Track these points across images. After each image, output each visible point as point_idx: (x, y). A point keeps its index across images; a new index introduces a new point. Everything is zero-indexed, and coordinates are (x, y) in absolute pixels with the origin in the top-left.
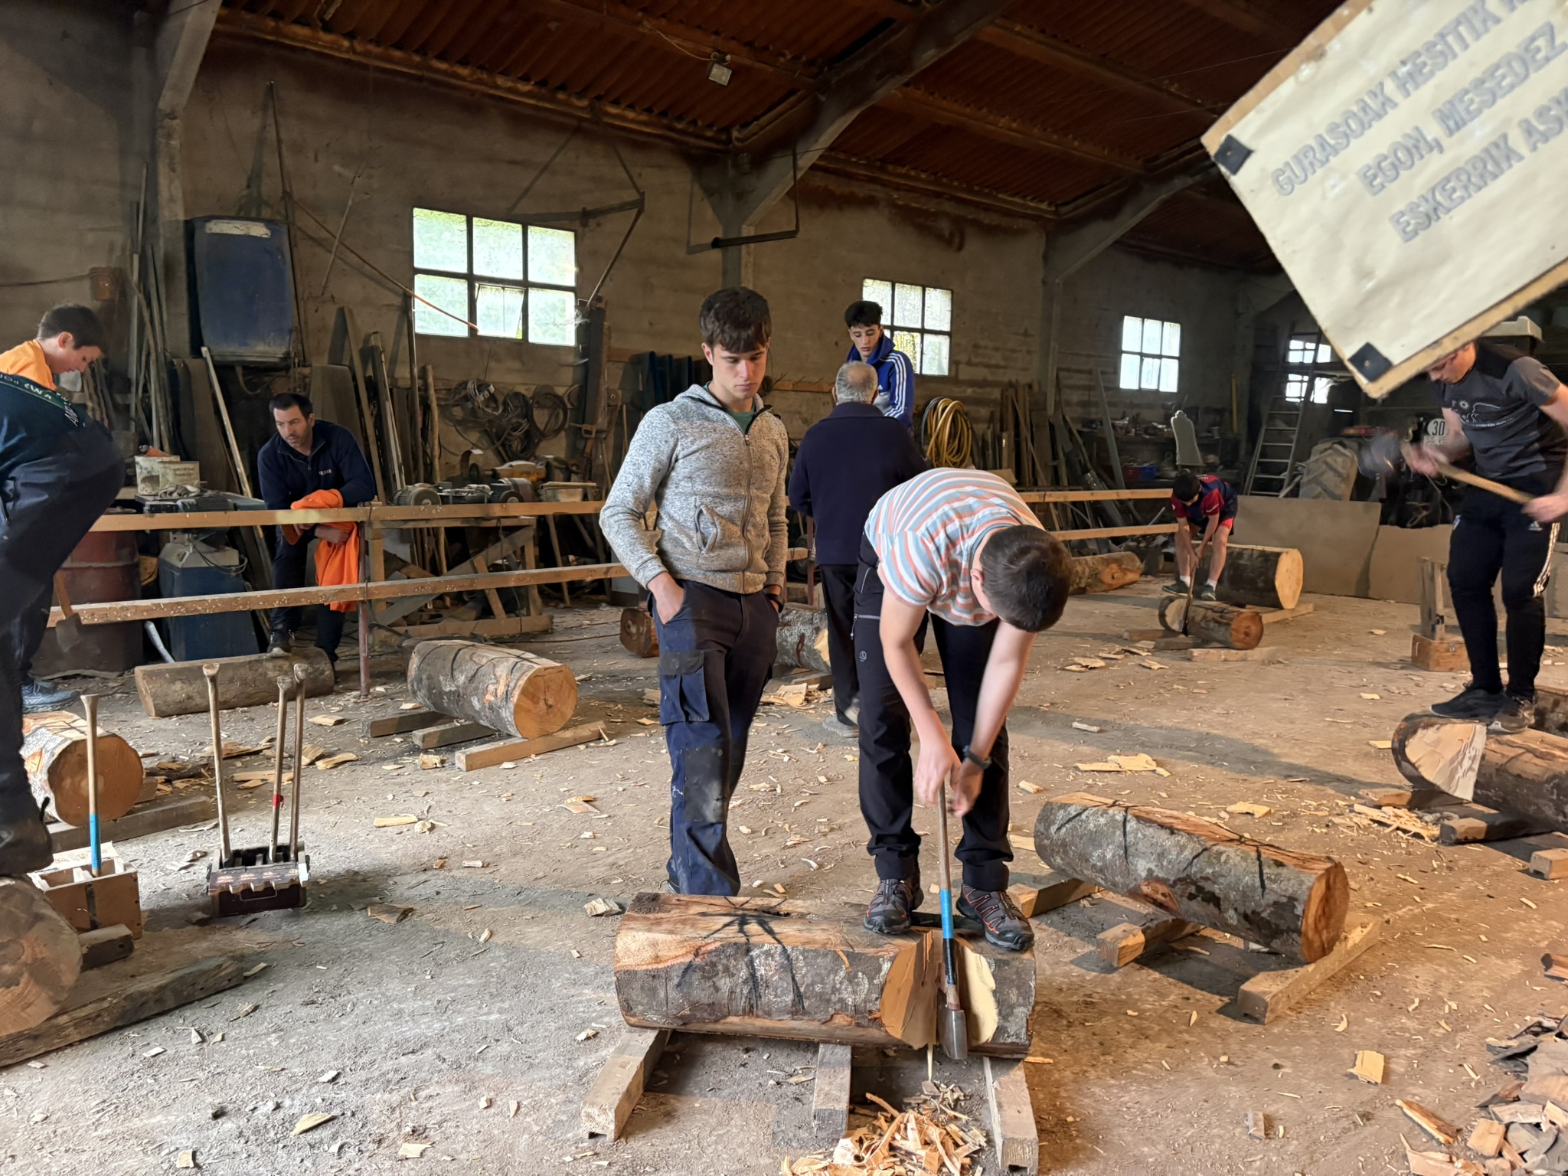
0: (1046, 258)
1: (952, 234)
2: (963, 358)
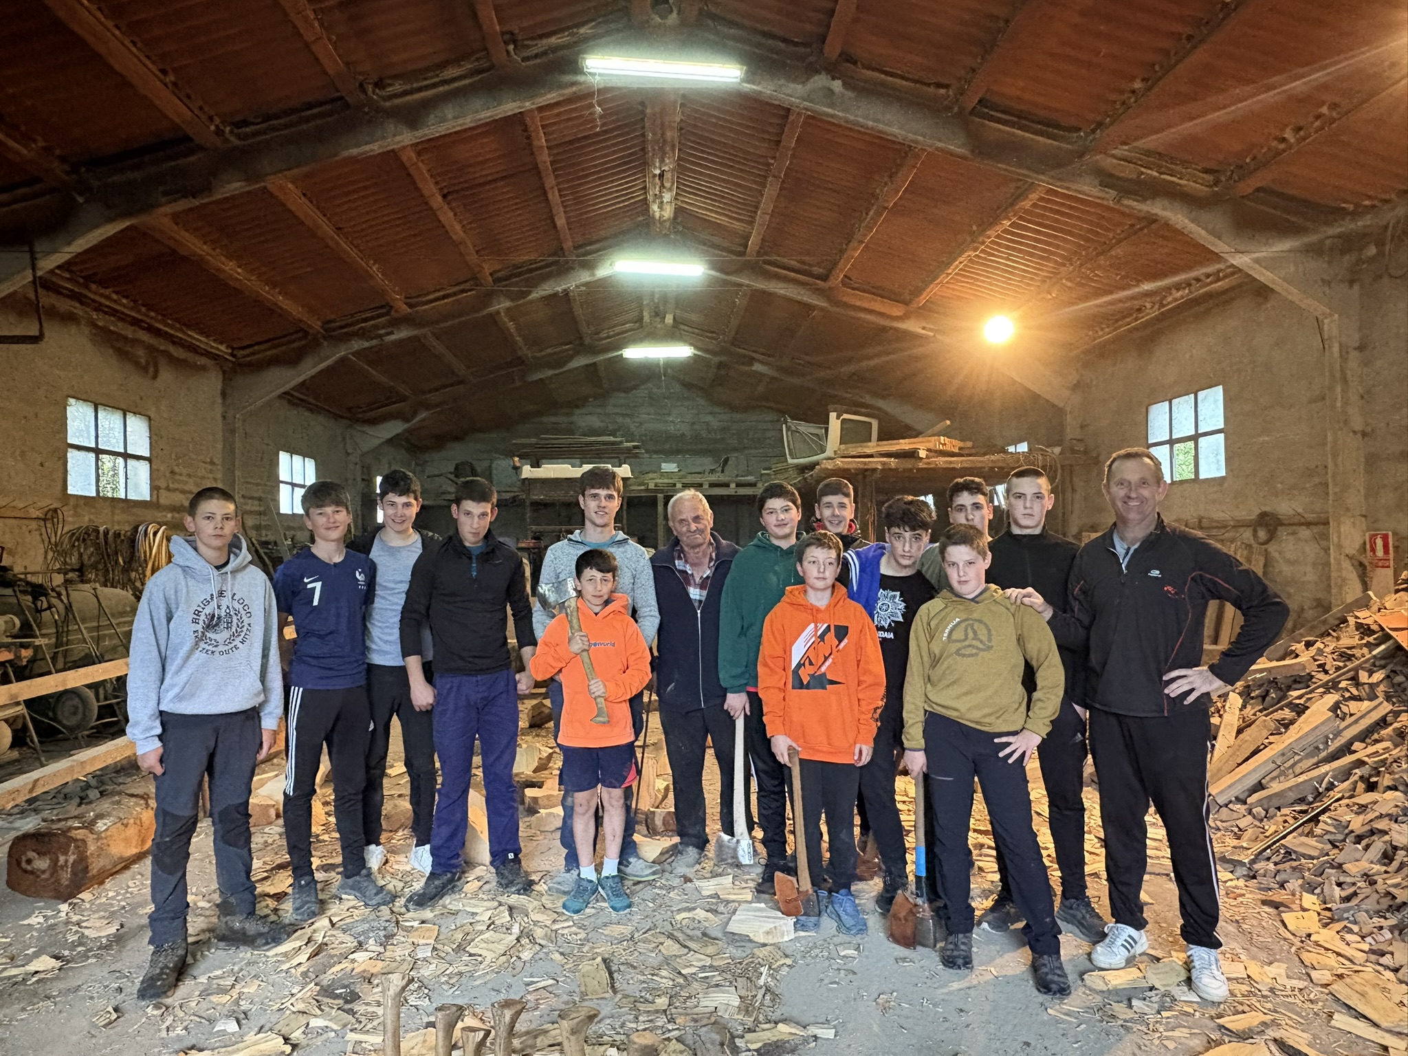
0: (224, 395)
1: (148, 363)
2: (163, 484)
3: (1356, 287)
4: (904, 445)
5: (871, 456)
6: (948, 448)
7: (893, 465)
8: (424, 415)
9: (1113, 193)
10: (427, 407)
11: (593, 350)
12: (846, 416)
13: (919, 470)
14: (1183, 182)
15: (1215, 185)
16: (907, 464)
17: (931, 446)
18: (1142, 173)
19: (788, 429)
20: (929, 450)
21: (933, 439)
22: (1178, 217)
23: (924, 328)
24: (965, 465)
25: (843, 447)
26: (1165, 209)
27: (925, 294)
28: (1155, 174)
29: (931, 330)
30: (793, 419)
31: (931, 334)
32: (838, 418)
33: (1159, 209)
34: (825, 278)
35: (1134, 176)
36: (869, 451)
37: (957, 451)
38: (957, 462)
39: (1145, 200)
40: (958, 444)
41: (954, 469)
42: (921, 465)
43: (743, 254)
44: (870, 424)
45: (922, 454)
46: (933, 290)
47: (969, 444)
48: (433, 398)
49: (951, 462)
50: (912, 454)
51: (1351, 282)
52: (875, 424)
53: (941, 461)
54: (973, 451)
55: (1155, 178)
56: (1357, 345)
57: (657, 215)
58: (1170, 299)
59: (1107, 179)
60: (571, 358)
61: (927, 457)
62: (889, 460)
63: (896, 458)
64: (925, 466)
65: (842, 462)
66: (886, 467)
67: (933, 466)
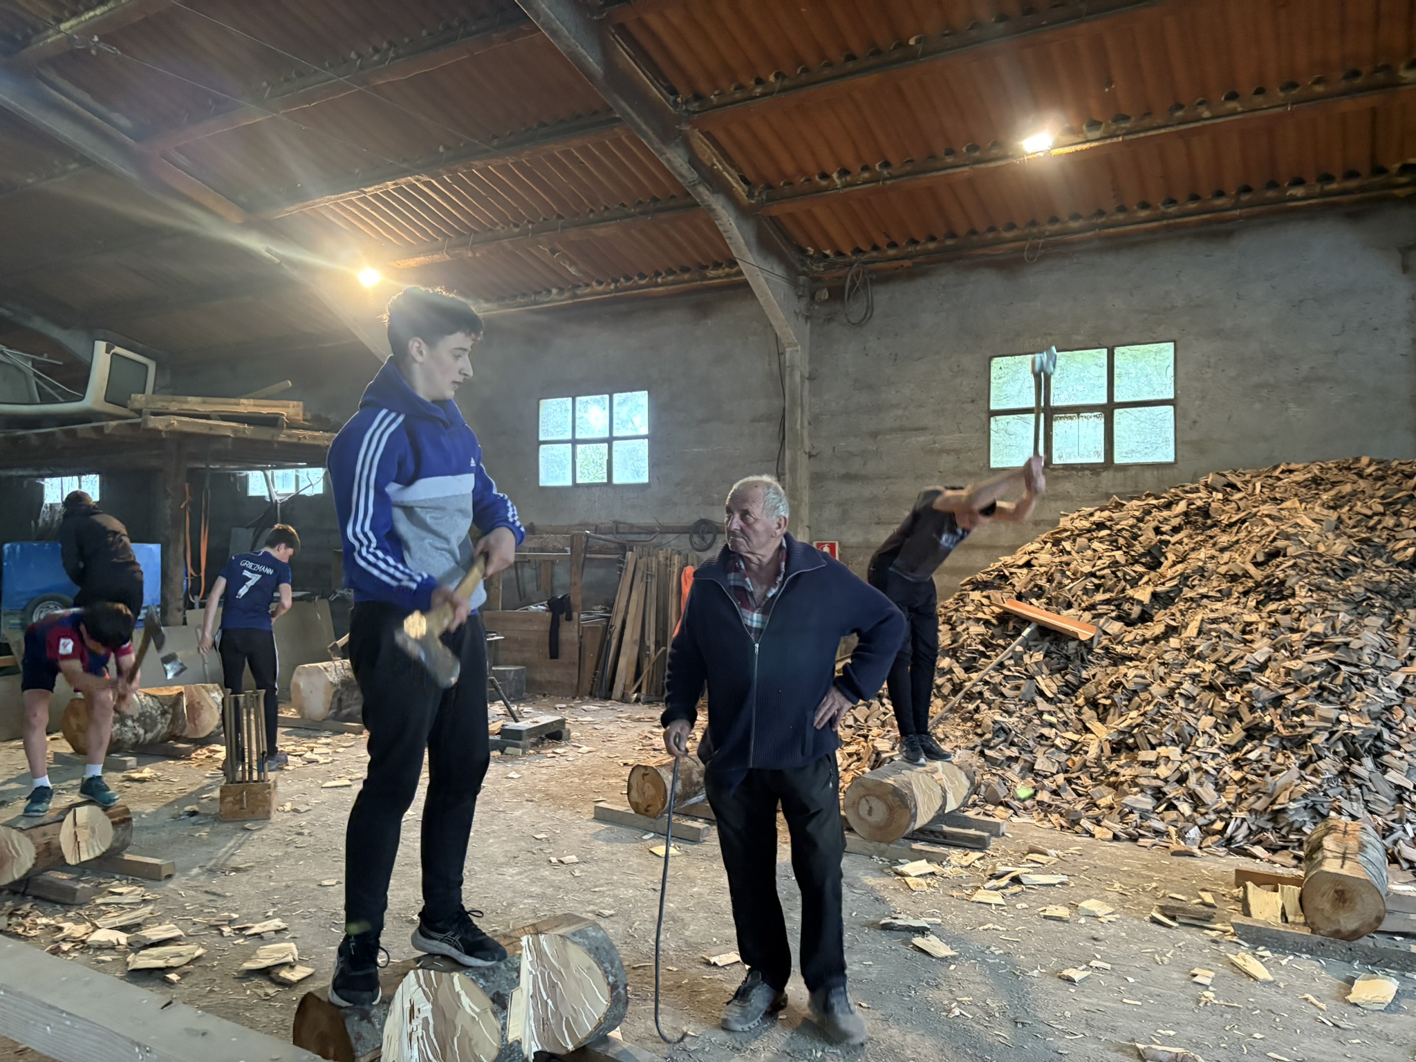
3: (810, 324)
7: (249, 433)
12: (118, 350)
14: (735, 185)
15: (750, 197)
18: (714, 164)
28: (721, 168)
29: (276, 255)
32: (108, 351)
35: (710, 165)
39: (712, 192)
40: (302, 412)
44: (146, 367)
47: (309, 416)
51: (807, 320)
52: (152, 367)
55: (720, 172)
56: (807, 374)
58: (587, 290)
59: (694, 159)
62: (241, 426)
63: (249, 424)
64: (286, 440)
65: (179, 422)
66: (239, 435)
67: (294, 440)
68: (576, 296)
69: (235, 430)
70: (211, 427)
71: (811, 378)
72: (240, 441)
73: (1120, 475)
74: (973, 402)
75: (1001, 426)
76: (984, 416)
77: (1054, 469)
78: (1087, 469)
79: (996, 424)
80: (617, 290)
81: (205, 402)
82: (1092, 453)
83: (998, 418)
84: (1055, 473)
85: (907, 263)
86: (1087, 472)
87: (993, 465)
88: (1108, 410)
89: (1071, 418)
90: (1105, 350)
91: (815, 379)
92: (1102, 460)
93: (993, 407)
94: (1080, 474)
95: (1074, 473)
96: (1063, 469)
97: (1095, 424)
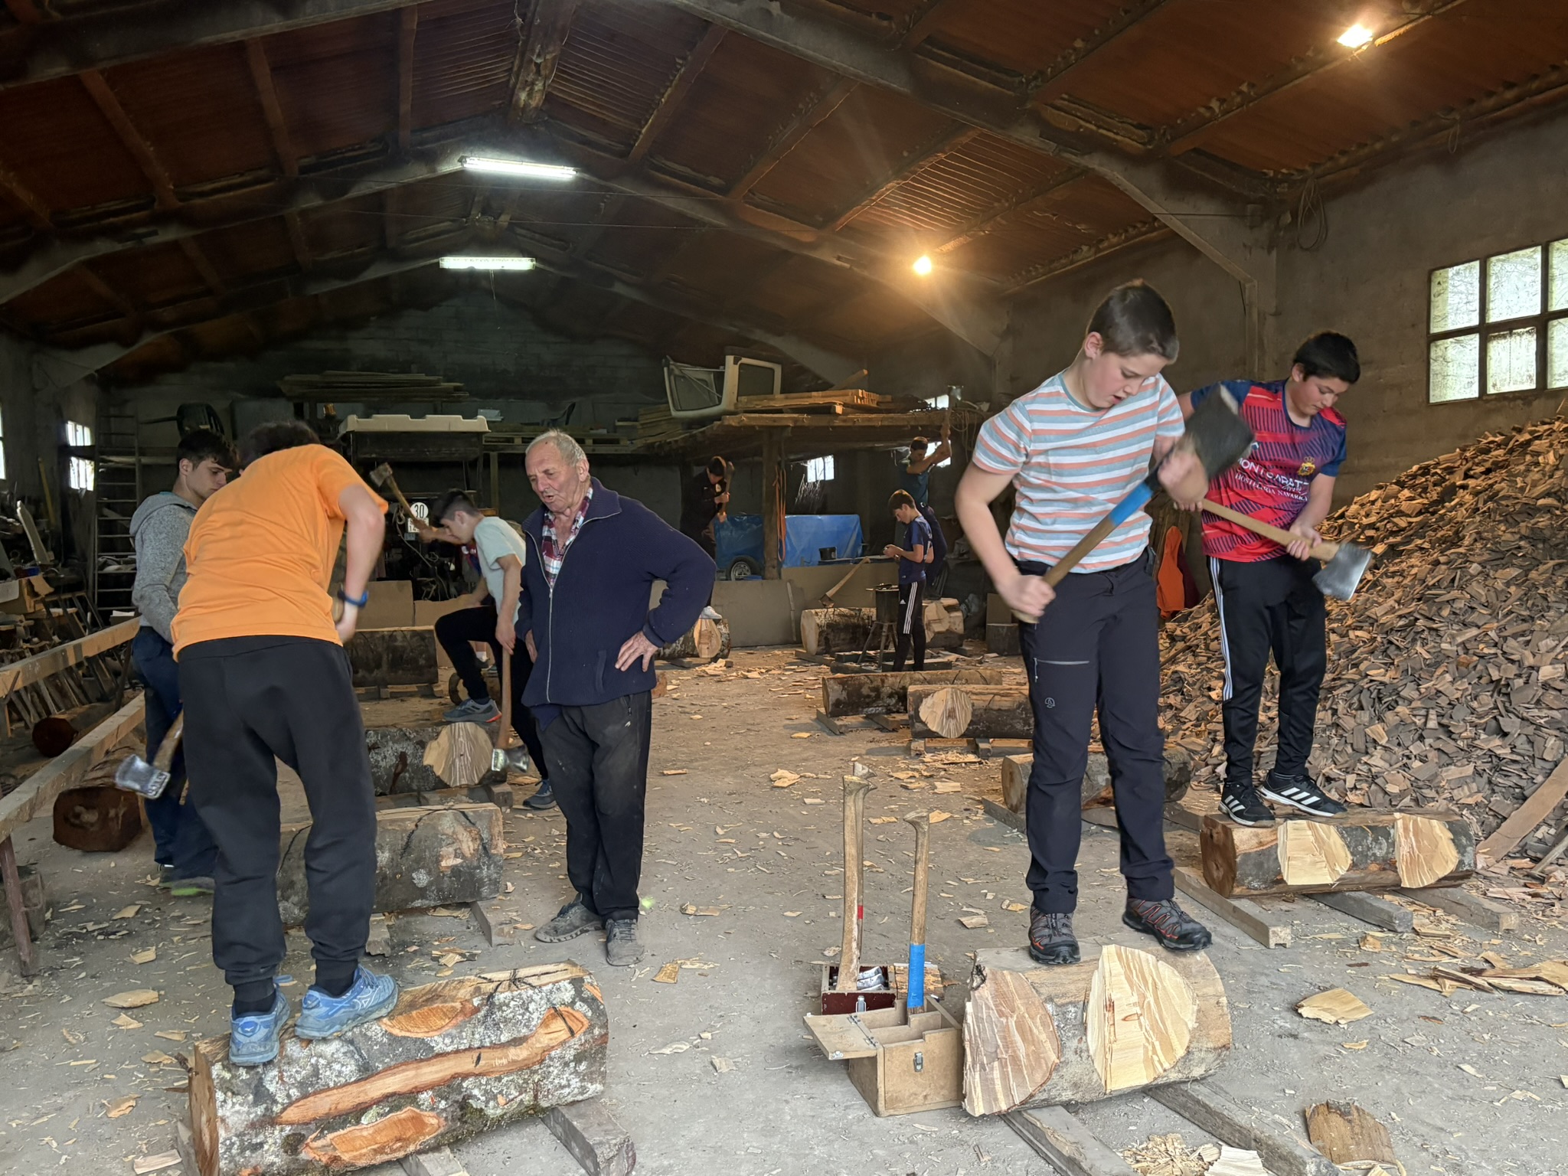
3: (1274, 253)
4: (817, 398)
5: (780, 411)
6: (866, 402)
7: (806, 423)
8: (149, 338)
9: (1053, 145)
10: (157, 326)
11: (396, 256)
12: (745, 360)
13: (834, 427)
14: (1119, 138)
15: (1149, 142)
16: (821, 421)
17: (848, 399)
18: (1081, 126)
19: (670, 373)
20: (845, 405)
21: (850, 392)
22: (1114, 173)
23: (839, 258)
24: (886, 423)
25: (744, 399)
26: (1101, 165)
27: (842, 219)
28: (1094, 128)
29: (847, 261)
30: (676, 360)
31: (847, 265)
32: (735, 362)
33: (1096, 163)
34: (723, 190)
35: (1074, 129)
36: (777, 405)
37: (875, 405)
38: (877, 420)
39: (1083, 155)
40: (876, 397)
41: (874, 427)
42: (837, 423)
43: (623, 155)
44: (772, 370)
45: (839, 409)
46: (853, 216)
47: (889, 398)
48: (167, 314)
49: (870, 420)
50: (828, 409)
51: (1270, 249)
52: (778, 370)
53: (860, 418)
54: (892, 406)
55: (1092, 130)
56: (1273, 310)
57: (522, 103)
58: (1106, 244)
59: (1049, 131)
60: (365, 266)
61: (844, 413)
62: (801, 416)
63: (808, 414)
64: (841, 424)
65: (748, 418)
66: (798, 424)
67: (849, 424)
68: (1099, 250)
69: (795, 420)
70: (774, 420)
71: (1277, 314)
72: (799, 430)
73: (1552, 403)
74: (1413, 326)
75: (1440, 354)
76: (1423, 342)
77: (1487, 401)
78: (1519, 398)
79: (1438, 350)
80: (1127, 239)
81: (787, 398)
82: (1525, 378)
83: (1440, 342)
84: (1488, 405)
85: (1355, 171)
86: (1519, 402)
87: (1432, 400)
88: (1541, 324)
89: (1504, 337)
90: (1539, 248)
91: (1280, 314)
92: (1533, 386)
93: (1435, 329)
94: (1512, 405)
95: (1506, 403)
96: (1495, 399)
97: (1525, 345)
